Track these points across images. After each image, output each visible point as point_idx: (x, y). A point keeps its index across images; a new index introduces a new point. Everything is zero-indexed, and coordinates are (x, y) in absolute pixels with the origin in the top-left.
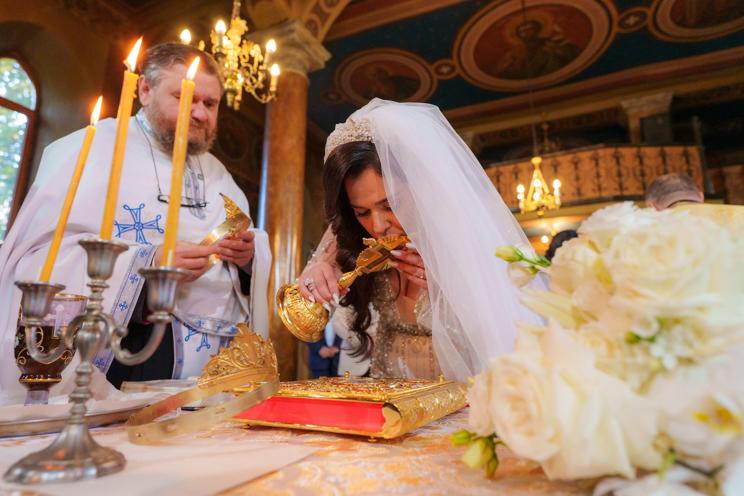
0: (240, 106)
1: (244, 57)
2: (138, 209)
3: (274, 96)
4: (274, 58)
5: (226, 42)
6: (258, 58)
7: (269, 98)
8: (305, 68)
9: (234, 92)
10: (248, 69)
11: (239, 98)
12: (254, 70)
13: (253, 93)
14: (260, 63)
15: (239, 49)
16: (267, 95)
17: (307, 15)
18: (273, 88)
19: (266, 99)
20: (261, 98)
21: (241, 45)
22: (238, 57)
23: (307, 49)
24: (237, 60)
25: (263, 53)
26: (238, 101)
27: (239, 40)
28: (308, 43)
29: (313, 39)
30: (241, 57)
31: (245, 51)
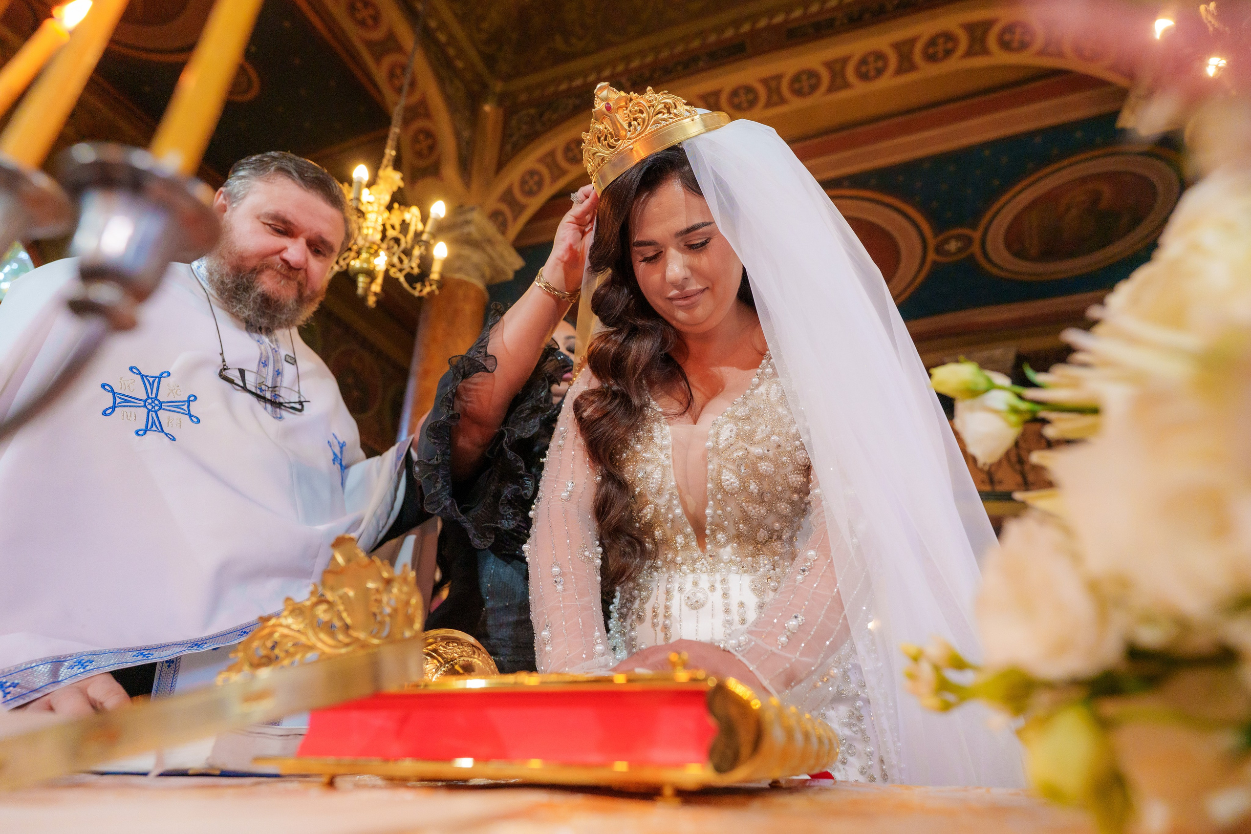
0: (378, 302)
1: (393, 227)
2: (156, 377)
3: (434, 287)
4: (442, 229)
5: (366, 195)
6: (416, 225)
7: (427, 289)
8: (483, 276)
9: (371, 274)
10: (397, 241)
11: (376, 287)
12: (406, 242)
13: (402, 279)
14: (418, 235)
15: (386, 214)
16: (423, 285)
17: (493, 202)
18: (435, 276)
19: (421, 291)
20: (414, 288)
21: (390, 208)
22: (384, 225)
23: (489, 249)
24: (380, 228)
25: (424, 219)
26: (376, 294)
27: (387, 198)
28: (490, 241)
29: (499, 237)
30: (388, 227)
31: (395, 218)
